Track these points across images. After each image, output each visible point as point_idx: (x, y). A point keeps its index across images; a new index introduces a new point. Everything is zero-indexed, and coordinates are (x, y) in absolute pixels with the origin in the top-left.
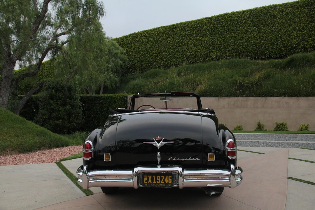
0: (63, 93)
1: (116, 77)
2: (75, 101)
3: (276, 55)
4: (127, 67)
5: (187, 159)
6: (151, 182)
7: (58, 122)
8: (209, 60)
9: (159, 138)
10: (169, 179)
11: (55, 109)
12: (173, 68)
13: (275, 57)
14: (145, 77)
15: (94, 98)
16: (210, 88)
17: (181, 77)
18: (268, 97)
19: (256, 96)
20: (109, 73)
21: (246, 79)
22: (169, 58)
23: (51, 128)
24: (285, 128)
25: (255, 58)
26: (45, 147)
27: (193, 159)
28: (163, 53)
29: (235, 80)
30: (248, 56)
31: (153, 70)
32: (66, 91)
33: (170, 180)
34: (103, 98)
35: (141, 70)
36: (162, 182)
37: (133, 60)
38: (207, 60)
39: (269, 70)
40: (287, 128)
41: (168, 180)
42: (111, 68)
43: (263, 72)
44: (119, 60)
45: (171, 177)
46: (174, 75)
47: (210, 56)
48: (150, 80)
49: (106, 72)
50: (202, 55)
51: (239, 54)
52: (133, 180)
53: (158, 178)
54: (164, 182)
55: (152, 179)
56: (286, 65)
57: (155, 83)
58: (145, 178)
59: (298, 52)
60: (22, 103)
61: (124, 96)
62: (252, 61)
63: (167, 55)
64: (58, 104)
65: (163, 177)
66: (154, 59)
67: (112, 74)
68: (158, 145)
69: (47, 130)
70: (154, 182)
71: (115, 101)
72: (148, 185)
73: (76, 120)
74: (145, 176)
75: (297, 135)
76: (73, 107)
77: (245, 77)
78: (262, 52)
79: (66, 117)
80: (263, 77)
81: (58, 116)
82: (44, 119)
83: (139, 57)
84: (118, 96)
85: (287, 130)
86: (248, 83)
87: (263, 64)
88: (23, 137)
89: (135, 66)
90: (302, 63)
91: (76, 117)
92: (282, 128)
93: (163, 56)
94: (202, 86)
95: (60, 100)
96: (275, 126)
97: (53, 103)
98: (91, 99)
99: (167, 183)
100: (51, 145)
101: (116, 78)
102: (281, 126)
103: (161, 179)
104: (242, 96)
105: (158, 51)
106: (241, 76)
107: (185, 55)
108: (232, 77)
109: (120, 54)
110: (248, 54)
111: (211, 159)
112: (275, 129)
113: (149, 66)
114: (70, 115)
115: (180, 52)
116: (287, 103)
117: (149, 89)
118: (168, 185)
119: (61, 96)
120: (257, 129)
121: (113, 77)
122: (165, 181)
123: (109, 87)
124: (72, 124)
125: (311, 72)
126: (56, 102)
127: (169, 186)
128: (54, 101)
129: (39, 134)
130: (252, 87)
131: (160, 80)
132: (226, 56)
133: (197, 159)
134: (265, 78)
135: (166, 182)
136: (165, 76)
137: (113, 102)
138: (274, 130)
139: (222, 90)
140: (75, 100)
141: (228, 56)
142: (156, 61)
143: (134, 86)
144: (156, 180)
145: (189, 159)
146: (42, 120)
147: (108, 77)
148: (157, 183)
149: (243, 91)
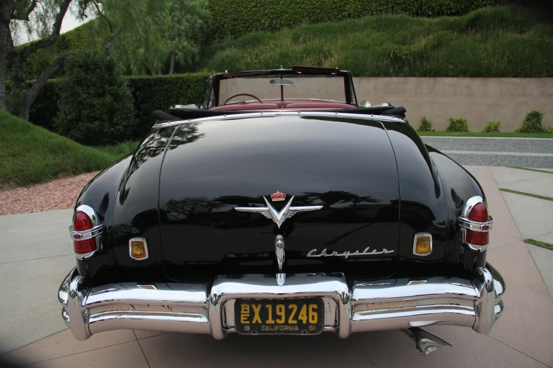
0: (98, 74)
1: (192, 46)
2: (120, 89)
3: (451, 9)
4: (212, 30)
5: (357, 251)
6: (260, 322)
7: (92, 126)
8: (344, 16)
9: (280, 197)
10: (311, 313)
11: (85, 102)
12: (285, 30)
13: (448, 12)
14: (240, 46)
15: (153, 82)
16: (345, 62)
17: (299, 45)
18: (439, 77)
19: (420, 76)
20: (182, 40)
21: (405, 47)
22: (278, 14)
23: (82, 135)
24: (464, 128)
25: (417, 14)
26: (66, 172)
27: (374, 252)
28: (268, 6)
29: (386, 49)
30: (406, 11)
31: (253, 34)
32: (103, 70)
33: (313, 316)
34: (169, 82)
35: (234, 34)
36: (291, 321)
37: (220, 19)
38: (340, 16)
39: (441, 32)
40: (466, 127)
41: (307, 316)
42: (185, 31)
43: (431, 37)
44: (197, 17)
45: (316, 307)
46: (287, 42)
47: (345, 11)
48: (249, 50)
49: (177, 39)
50: (332, 9)
51: (393, 7)
52: (208, 318)
53: (281, 310)
54: (295, 322)
55: (264, 315)
56: (468, 26)
57: (257, 55)
58: (243, 312)
59: (485, 5)
60: (32, 94)
61: (203, 76)
62: (412, 19)
63: (275, 8)
64: (89, 94)
65: (294, 307)
66: (255, 16)
67: (186, 42)
68: (279, 217)
69: (70, 142)
70: (268, 322)
71: (189, 86)
72: (251, 330)
73: (125, 121)
74: (243, 306)
75: (486, 140)
76: (117, 97)
77: (403, 44)
78: (429, 4)
79: (105, 116)
80: (431, 45)
81: (91, 114)
82: (69, 120)
83: (231, 13)
84: (193, 76)
85: (466, 131)
86: (407, 55)
87: (430, 24)
88: (25, 156)
89: (224, 27)
90: (493, 22)
91: (124, 115)
92: (459, 127)
93: (268, 10)
94: (333, 59)
95: (93, 86)
96: (448, 124)
97: (81, 92)
98: (149, 84)
99: (305, 322)
100: (76, 168)
101: (193, 49)
102: (458, 125)
103: (288, 312)
104: (397, 75)
105: (260, 3)
106: (396, 43)
107: (305, 9)
108: (381, 45)
109: (198, 9)
110: (406, 7)
111: (421, 249)
112: (448, 129)
113: (247, 27)
114: (112, 112)
115: (296, 4)
116: (467, 87)
117: (248, 65)
118: (308, 328)
119: (94, 79)
120: (420, 128)
121: (187, 46)
122: (300, 318)
123: (182, 63)
124: (117, 127)
125: (506, 38)
126: (87, 90)
127: (311, 332)
128: (83, 89)
129: (55, 150)
130: (414, 61)
131: (266, 49)
132: (371, 10)
133: (385, 251)
134: (434, 47)
135: (302, 321)
136: (272, 44)
137: (186, 87)
138: (447, 131)
139: (365, 66)
140: (121, 85)
141: (374, 11)
142: (258, 20)
143: (223, 61)
144: (275, 317)
145: (364, 253)
146: (66, 122)
147: (181, 47)
148: (276, 324)
149: (400, 68)
